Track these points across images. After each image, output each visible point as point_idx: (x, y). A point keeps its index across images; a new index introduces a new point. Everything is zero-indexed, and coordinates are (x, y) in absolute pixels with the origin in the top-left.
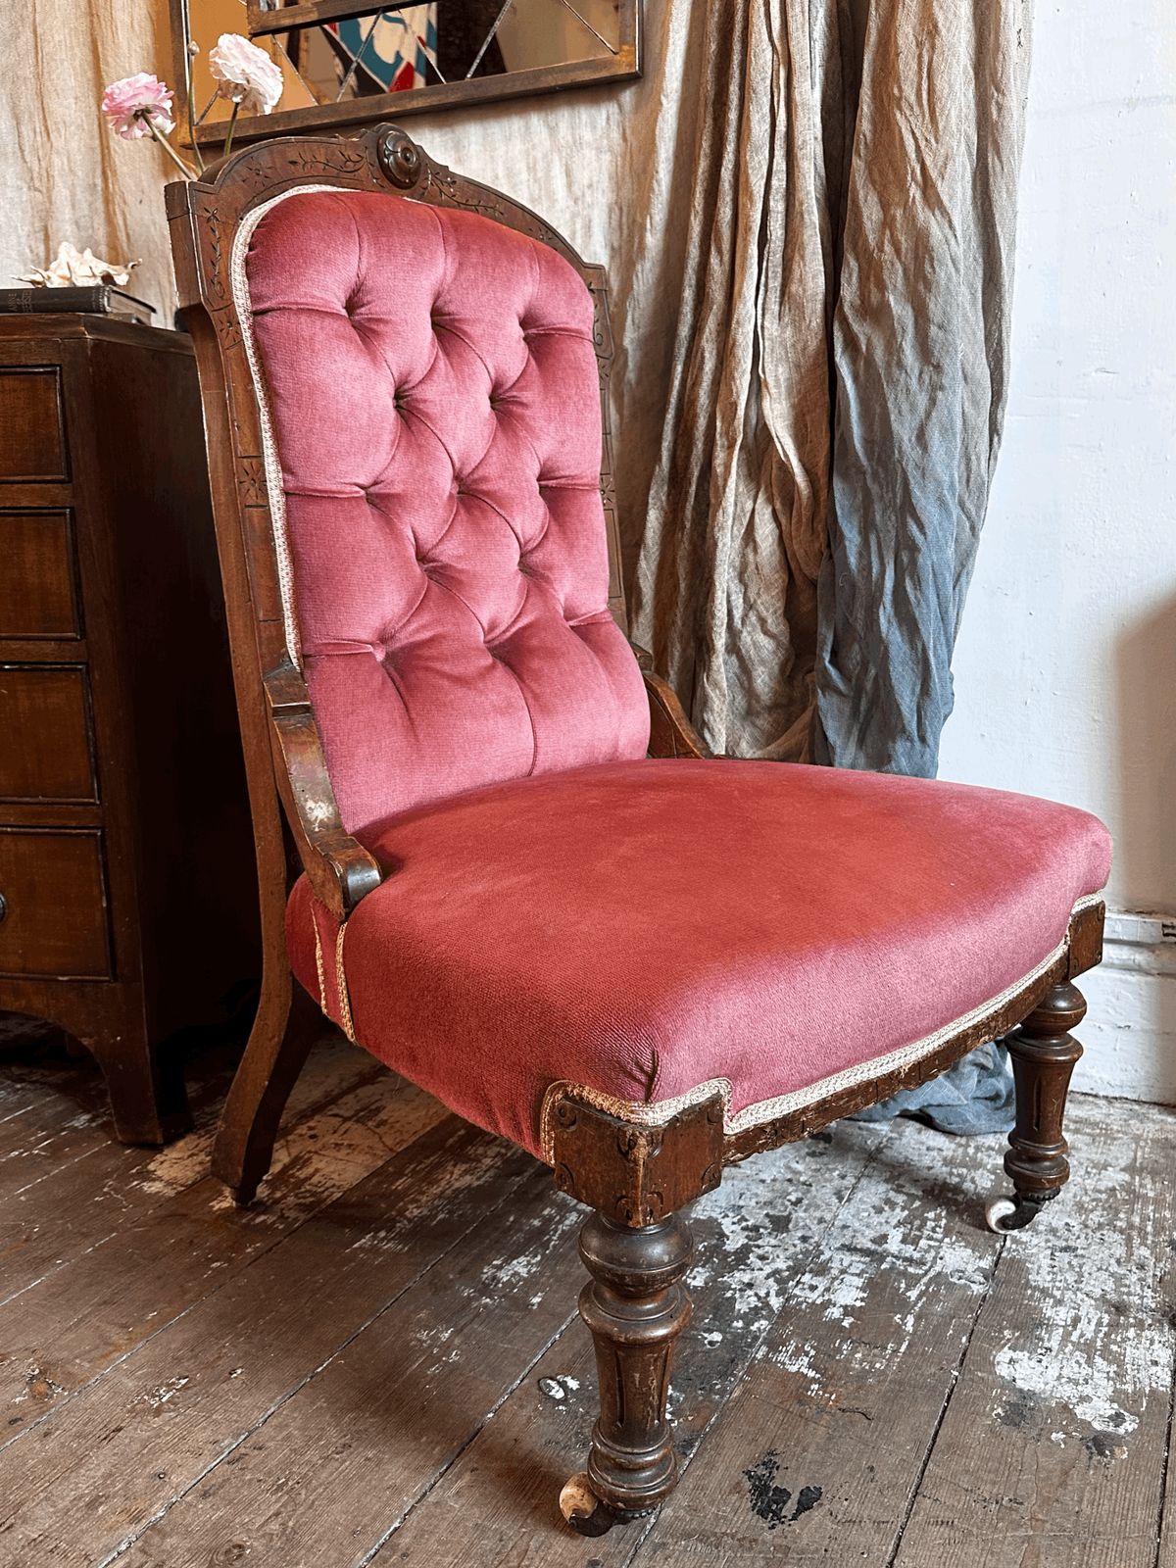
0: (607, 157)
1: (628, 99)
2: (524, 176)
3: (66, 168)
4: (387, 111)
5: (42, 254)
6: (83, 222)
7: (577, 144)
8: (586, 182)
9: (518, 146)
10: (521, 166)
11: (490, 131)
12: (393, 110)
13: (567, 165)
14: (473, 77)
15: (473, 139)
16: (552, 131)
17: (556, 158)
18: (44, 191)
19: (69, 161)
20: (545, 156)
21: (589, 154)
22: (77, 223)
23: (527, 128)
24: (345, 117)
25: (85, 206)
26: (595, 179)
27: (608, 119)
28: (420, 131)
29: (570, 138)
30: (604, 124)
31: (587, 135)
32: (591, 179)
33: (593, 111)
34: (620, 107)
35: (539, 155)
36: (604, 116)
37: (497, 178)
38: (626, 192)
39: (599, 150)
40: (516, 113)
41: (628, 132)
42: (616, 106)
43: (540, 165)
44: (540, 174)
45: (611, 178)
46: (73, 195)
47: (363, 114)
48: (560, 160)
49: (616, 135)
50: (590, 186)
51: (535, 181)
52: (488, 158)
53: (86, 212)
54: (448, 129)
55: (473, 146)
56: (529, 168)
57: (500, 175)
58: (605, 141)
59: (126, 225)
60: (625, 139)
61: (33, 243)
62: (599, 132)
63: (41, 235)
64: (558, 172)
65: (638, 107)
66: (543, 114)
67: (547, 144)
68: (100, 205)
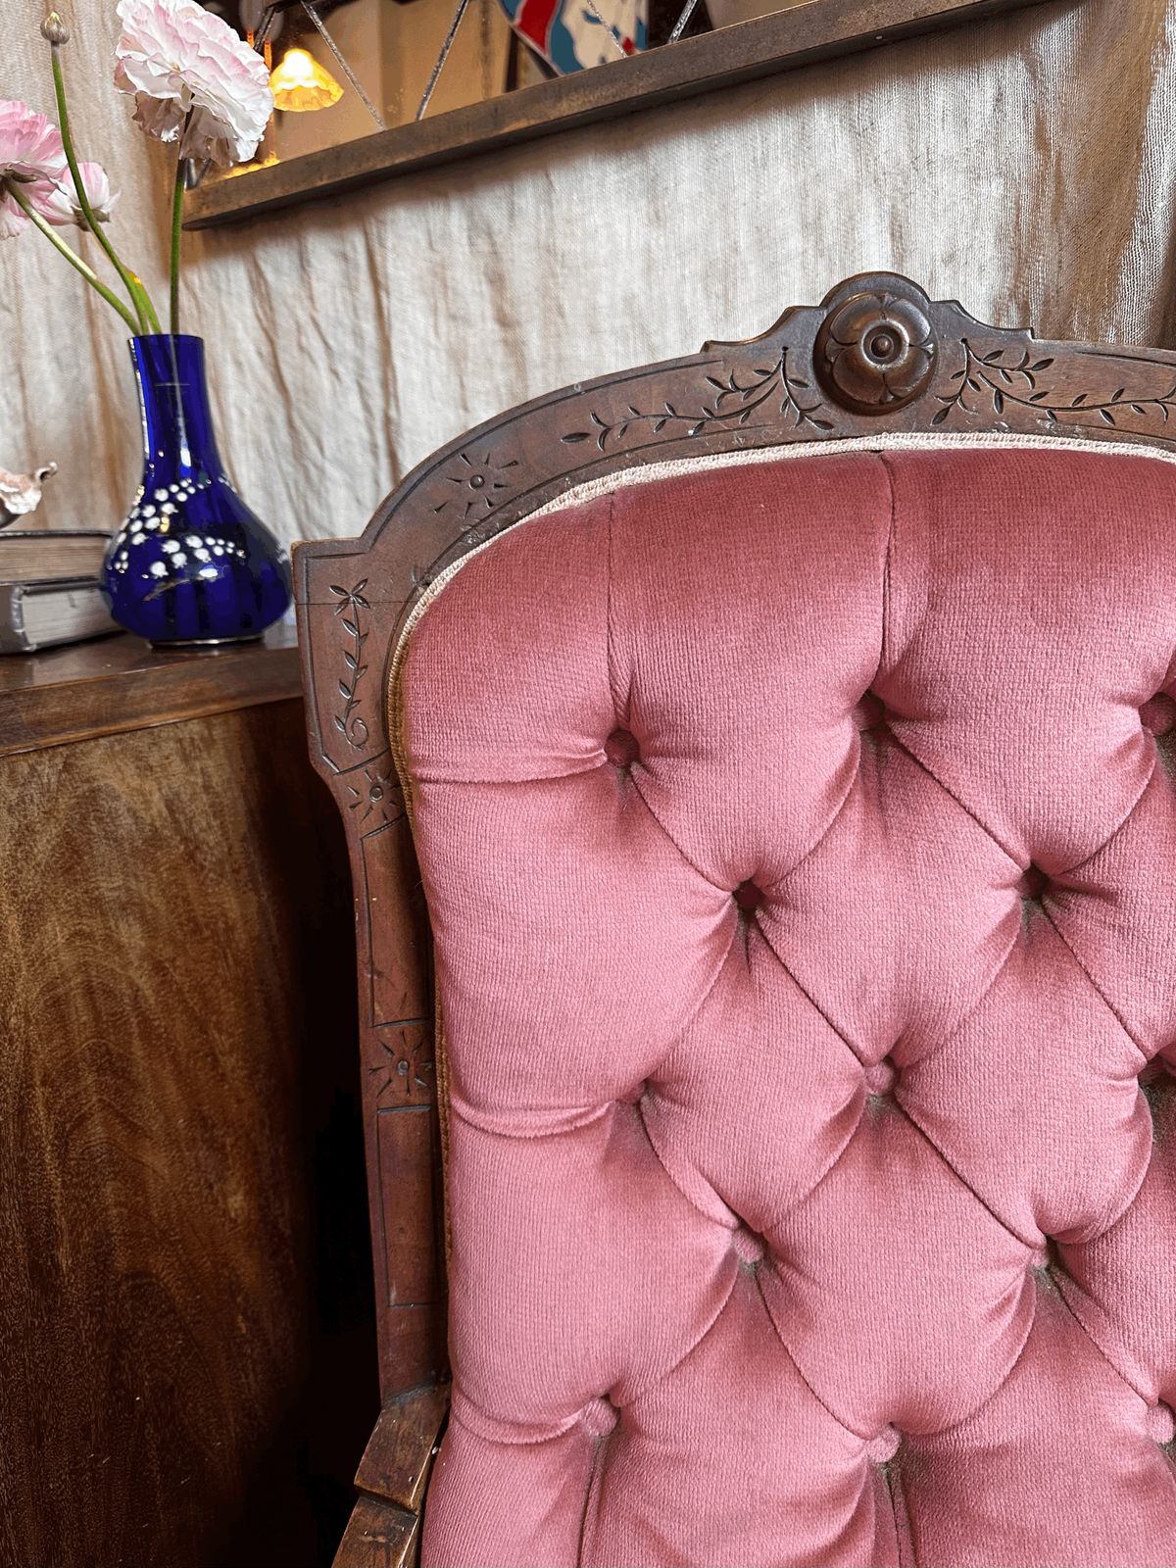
0: (994, 189)
1: (1055, 45)
2: (795, 243)
3: (36, 271)
4: (506, 130)
5: (20, 407)
6: (66, 357)
7: (921, 162)
8: (939, 249)
9: (781, 178)
10: (788, 222)
11: (720, 153)
12: (522, 124)
13: (894, 216)
14: (683, 35)
15: (686, 171)
16: (861, 138)
17: (868, 198)
18: (13, 308)
19: (40, 261)
20: (843, 196)
21: (949, 183)
22: (57, 359)
23: (803, 136)
24: (432, 149)
25: (66, 331)
26: (963, 241)
27: (999, 99)
28: (577, 163)
29: (903, 150)
30: (989, 110)
31: (944, 141)
32: (952, 240)
33: (961, 84)
34: (1033, 69)
35: (831, 196)
36: (990, 92)
37: (736, 250)
38: (1043, 270)
39: (975, 175)
40: (778, 107)
41: (1052, 126)
42: (1021, 65)
43: (831, 219)
44: (830, 238)
45: (1000, 239)
46: (49, 313)
47: (466, 140)
48: (879, 202)
49: (1018, 139)
50: (950, 259)
51: (820, 252)
52: (715, 207)
53: (68, 342)
54: (632, 155)
55: (684, 186)
56: (805, 226)
57: (742, 245)
58: (990, 152)
59: (114, 363)
60: (1041, 141)
61: (8, 389)
62: (975, 133)
63: (15, 378)
64: (872, 231)
65: (1083, 60)
66: (840, 103)
67: (849, 170)
68: (83, 327)
